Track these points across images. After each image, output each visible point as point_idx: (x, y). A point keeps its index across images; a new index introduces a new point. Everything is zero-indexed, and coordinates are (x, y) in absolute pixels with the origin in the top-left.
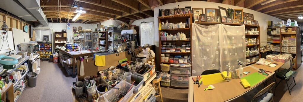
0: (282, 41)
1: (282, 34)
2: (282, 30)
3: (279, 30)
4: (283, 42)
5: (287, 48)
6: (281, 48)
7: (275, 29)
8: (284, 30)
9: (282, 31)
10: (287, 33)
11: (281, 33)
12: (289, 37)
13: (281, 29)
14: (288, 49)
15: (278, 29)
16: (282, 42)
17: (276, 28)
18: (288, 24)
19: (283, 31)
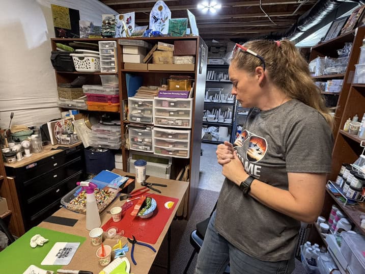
0: (127, 104)
1: (126, 68)
2: (125, 51)
3: (113, 53)
4: (134, 109)
5: (149, 135)
6: (125, 131)
7: (92, 45)
8: (136, 51)
9: (126, 59)
10: (152, 67)
11: (122, 64)
12: (160, 85)
13: (122, 47)
14: (154, 137)
15: (107, 47)
16: (130, 105)
17: (96, 42)
18: (154, 27)
19: (133, 58)
